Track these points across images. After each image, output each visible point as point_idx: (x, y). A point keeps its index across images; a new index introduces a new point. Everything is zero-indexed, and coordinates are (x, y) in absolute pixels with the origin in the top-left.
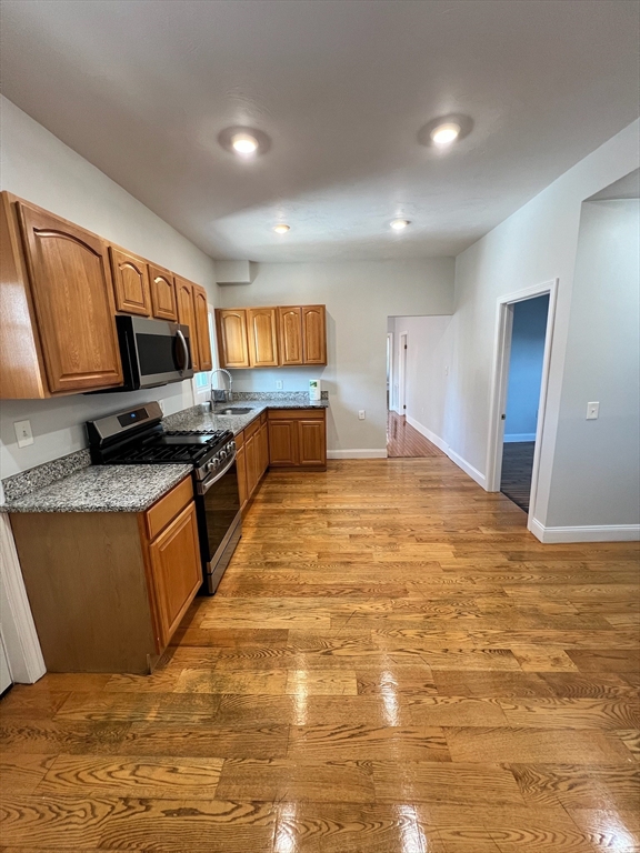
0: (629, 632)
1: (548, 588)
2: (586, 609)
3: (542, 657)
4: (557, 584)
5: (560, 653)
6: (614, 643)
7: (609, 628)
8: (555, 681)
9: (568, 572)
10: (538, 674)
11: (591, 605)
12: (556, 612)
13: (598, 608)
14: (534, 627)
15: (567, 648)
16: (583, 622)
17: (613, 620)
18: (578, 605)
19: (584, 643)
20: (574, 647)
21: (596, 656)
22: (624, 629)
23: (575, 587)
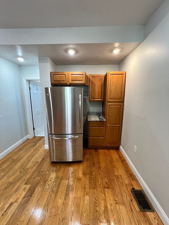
0: (32, 166)
1: (8, 174)
2: (21, 169)
3: (21, 192)
4: (10, 170)
5: (24, 186)
6: (32, 171)
7: (28, 169)
8: (28, 194)
9: (10, 165)
10: (23, 198)
11: (21, 168)
12: (15, 177)
13: (23, 167)
14: (13, 188)
15: (24, 183)
16: (23, 173)
17: (28, 166)
18: (19, 170)
19: (27, 178)
20: (25, 181)
21: (31, 178)
22: (31, 166)
23: (15, 167)
